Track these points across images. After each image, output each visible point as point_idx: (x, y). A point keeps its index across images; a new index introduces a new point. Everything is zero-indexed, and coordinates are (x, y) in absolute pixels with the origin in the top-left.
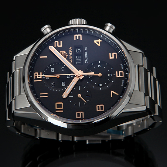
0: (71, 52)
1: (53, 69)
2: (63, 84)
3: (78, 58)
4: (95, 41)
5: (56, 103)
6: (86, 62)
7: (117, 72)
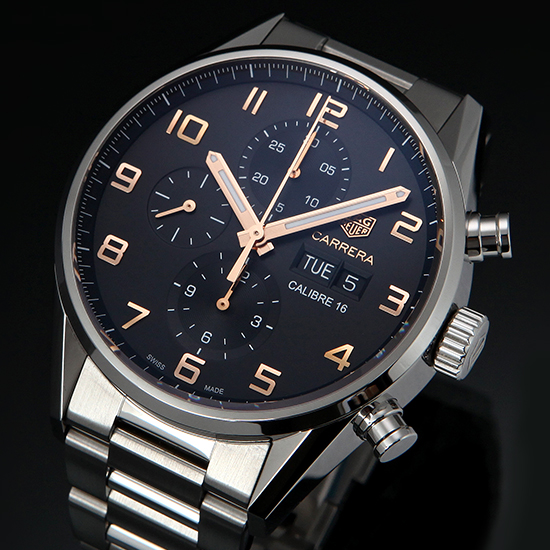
0: (355, 253)
1: (329, 169)
2: (259, 178)
3: (325, 270)
4: (349, 348)
5: (205, 125)
6: (293, 285)
7: (203, 362)
